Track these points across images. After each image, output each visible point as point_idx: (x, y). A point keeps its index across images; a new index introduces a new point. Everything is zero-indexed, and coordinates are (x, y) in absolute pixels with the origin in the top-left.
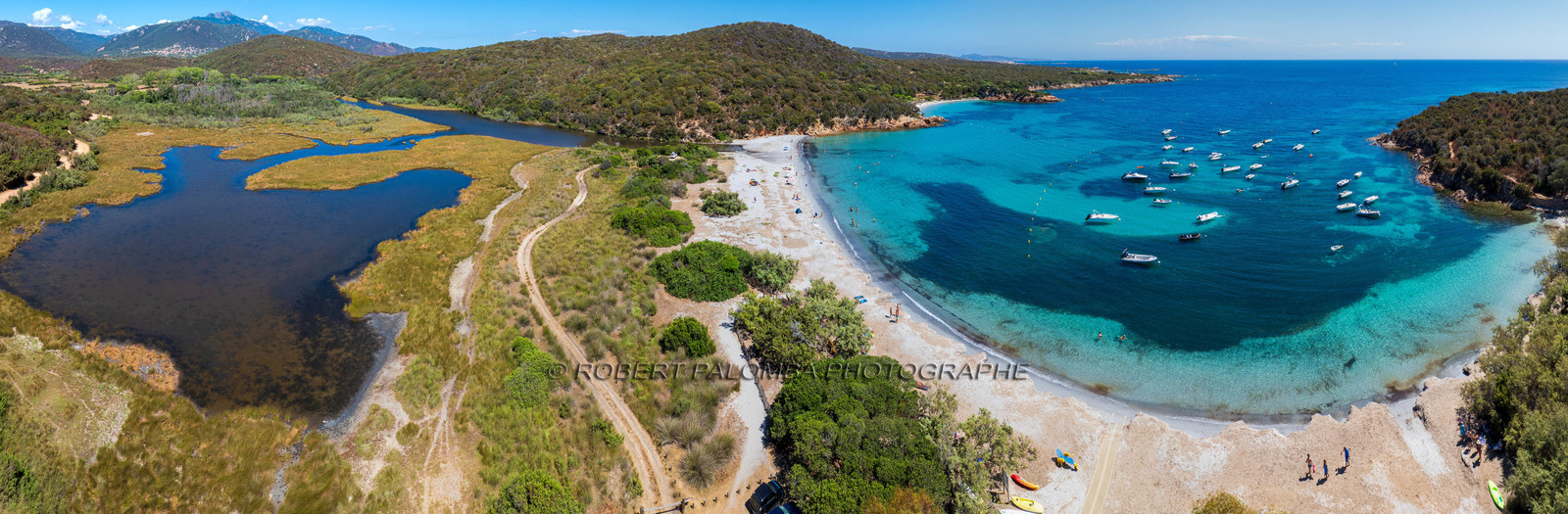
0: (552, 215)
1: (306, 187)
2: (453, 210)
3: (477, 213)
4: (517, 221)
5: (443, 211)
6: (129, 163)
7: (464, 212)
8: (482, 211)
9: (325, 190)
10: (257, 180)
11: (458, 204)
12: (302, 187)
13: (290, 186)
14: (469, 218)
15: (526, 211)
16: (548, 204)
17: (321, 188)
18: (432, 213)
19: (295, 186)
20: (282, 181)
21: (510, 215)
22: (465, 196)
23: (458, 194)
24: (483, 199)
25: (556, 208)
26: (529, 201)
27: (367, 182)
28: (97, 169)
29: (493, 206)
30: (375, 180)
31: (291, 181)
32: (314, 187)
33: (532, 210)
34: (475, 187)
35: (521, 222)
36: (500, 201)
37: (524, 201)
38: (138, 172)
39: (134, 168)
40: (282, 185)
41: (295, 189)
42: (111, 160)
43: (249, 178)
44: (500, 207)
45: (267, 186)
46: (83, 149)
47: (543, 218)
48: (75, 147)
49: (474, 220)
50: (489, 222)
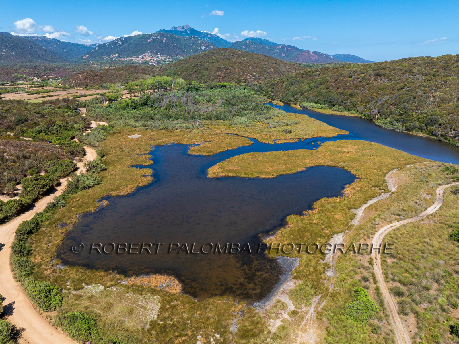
0: (406, 216)
1: (245, 176)
2: (338, 199)
3: (353, 205)
4: (379, 215)
5: (331, 200)
6: (128, 162)
7: (345, 202)
8: (357, 204)
9: (257, 178)
10: (215, 171)
11: (341, 195)
12: (243, 176)
13: (235, 175)
14: (347, 206)
15: (388, 209)
16: (406, 207)
17: (255, 176)
18: (324, 200)
19: (238, 175)
20: (230, 171)
21: (376, 210)
22: (348, 190)
23: (344, 188)
24: (360, 195)
25: (412, 211)
26: (393, 202)
27: (284, 173)
28: (106, 170)
29: (366, 201)
30: (289, 172)
31: (236, 172)
32: (250, 176)
33: (392, 209)
34: (356, 185)
35: (381, 217)
36: (371, 198)
37: (390, 201)
38: (135, 169)
39: (132, 166)
40: (231, 174)
41: (239, 177)
42: (114, 161)
43: (210, 169)
44: (370, 202)
45: (221, 175)
46: (91, 155)
47: (399, 217)
48: (85, 154)
49: (350, 208)
50: (360, 212)
